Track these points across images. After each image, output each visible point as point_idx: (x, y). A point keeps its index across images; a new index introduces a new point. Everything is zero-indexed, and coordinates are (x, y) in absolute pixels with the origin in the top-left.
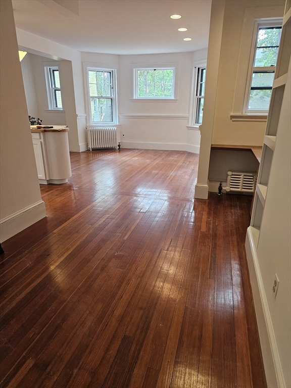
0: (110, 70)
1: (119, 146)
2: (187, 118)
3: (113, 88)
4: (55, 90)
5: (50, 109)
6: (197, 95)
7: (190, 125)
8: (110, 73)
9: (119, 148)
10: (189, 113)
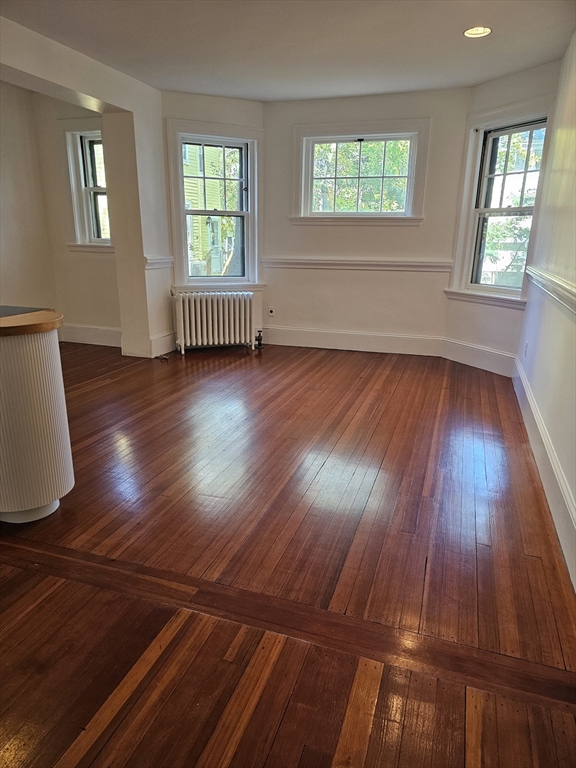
0: (241, 141)
1: (259, 339)
2: (448, 268)
3: (246, 189)
4: (96, 194)
5: (79, 243)
6: (477, 206)
7: (455, 288)
8: (241, 149)
9: (260, 344)
10: (453, 256)
